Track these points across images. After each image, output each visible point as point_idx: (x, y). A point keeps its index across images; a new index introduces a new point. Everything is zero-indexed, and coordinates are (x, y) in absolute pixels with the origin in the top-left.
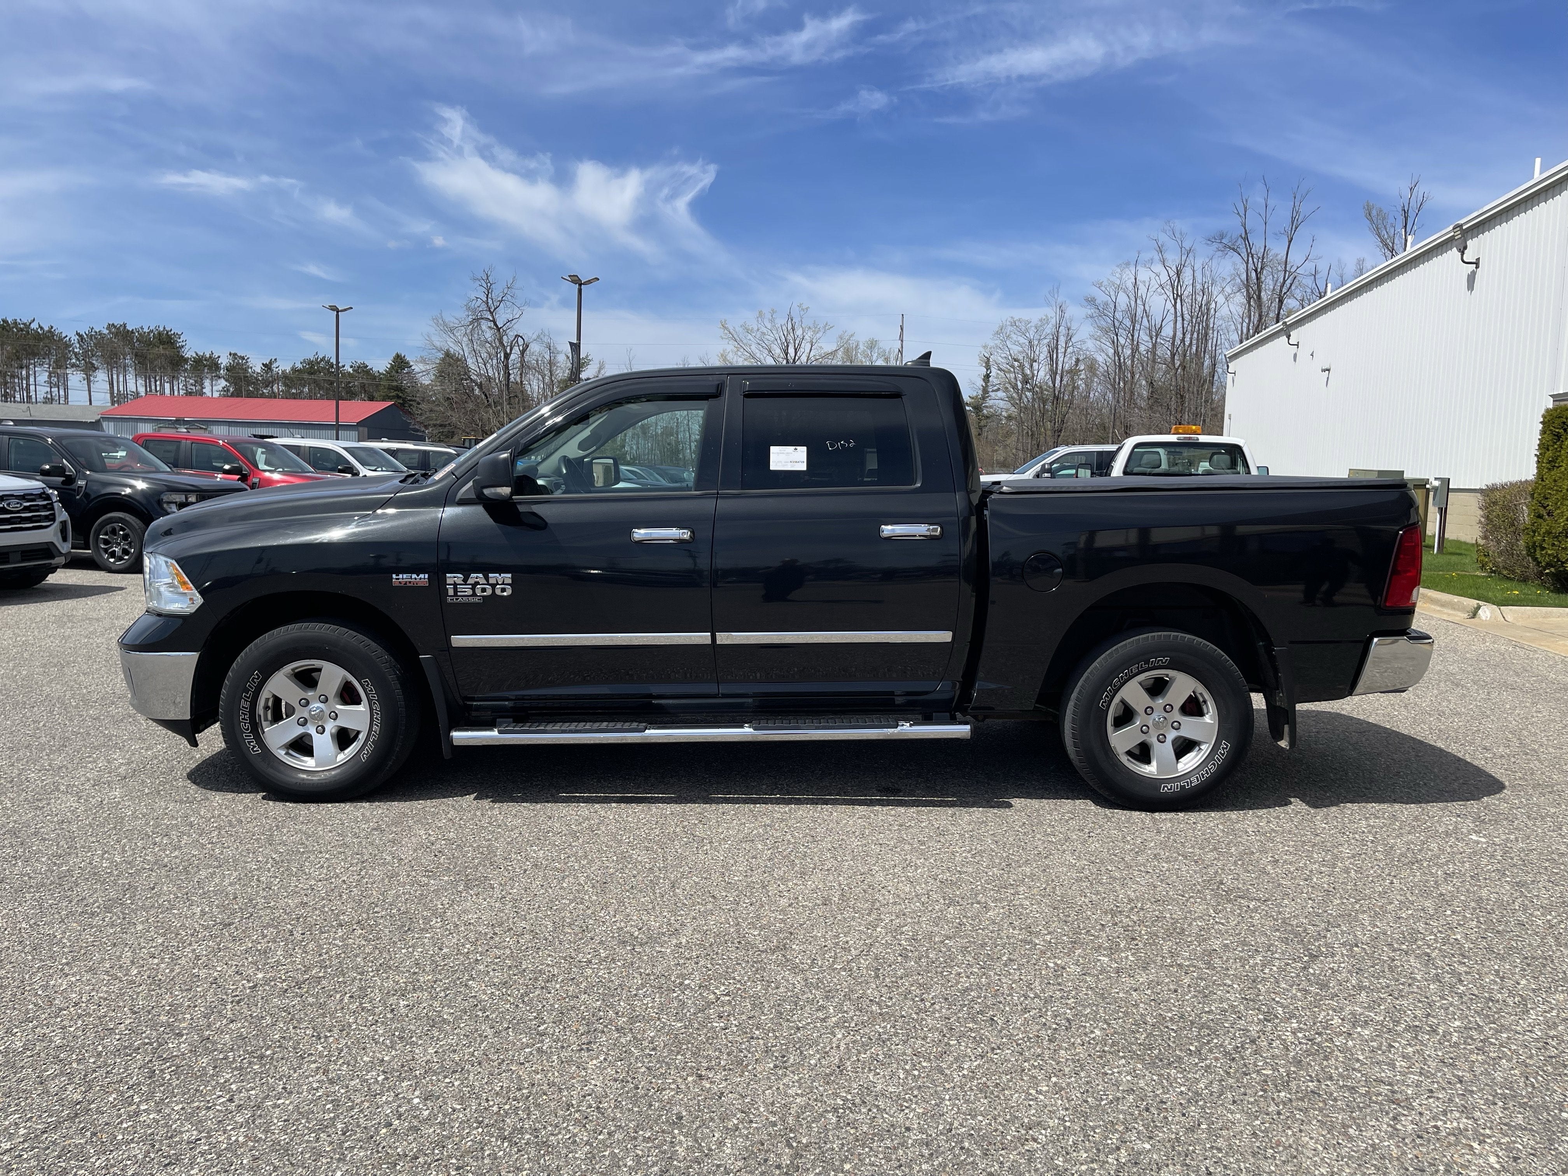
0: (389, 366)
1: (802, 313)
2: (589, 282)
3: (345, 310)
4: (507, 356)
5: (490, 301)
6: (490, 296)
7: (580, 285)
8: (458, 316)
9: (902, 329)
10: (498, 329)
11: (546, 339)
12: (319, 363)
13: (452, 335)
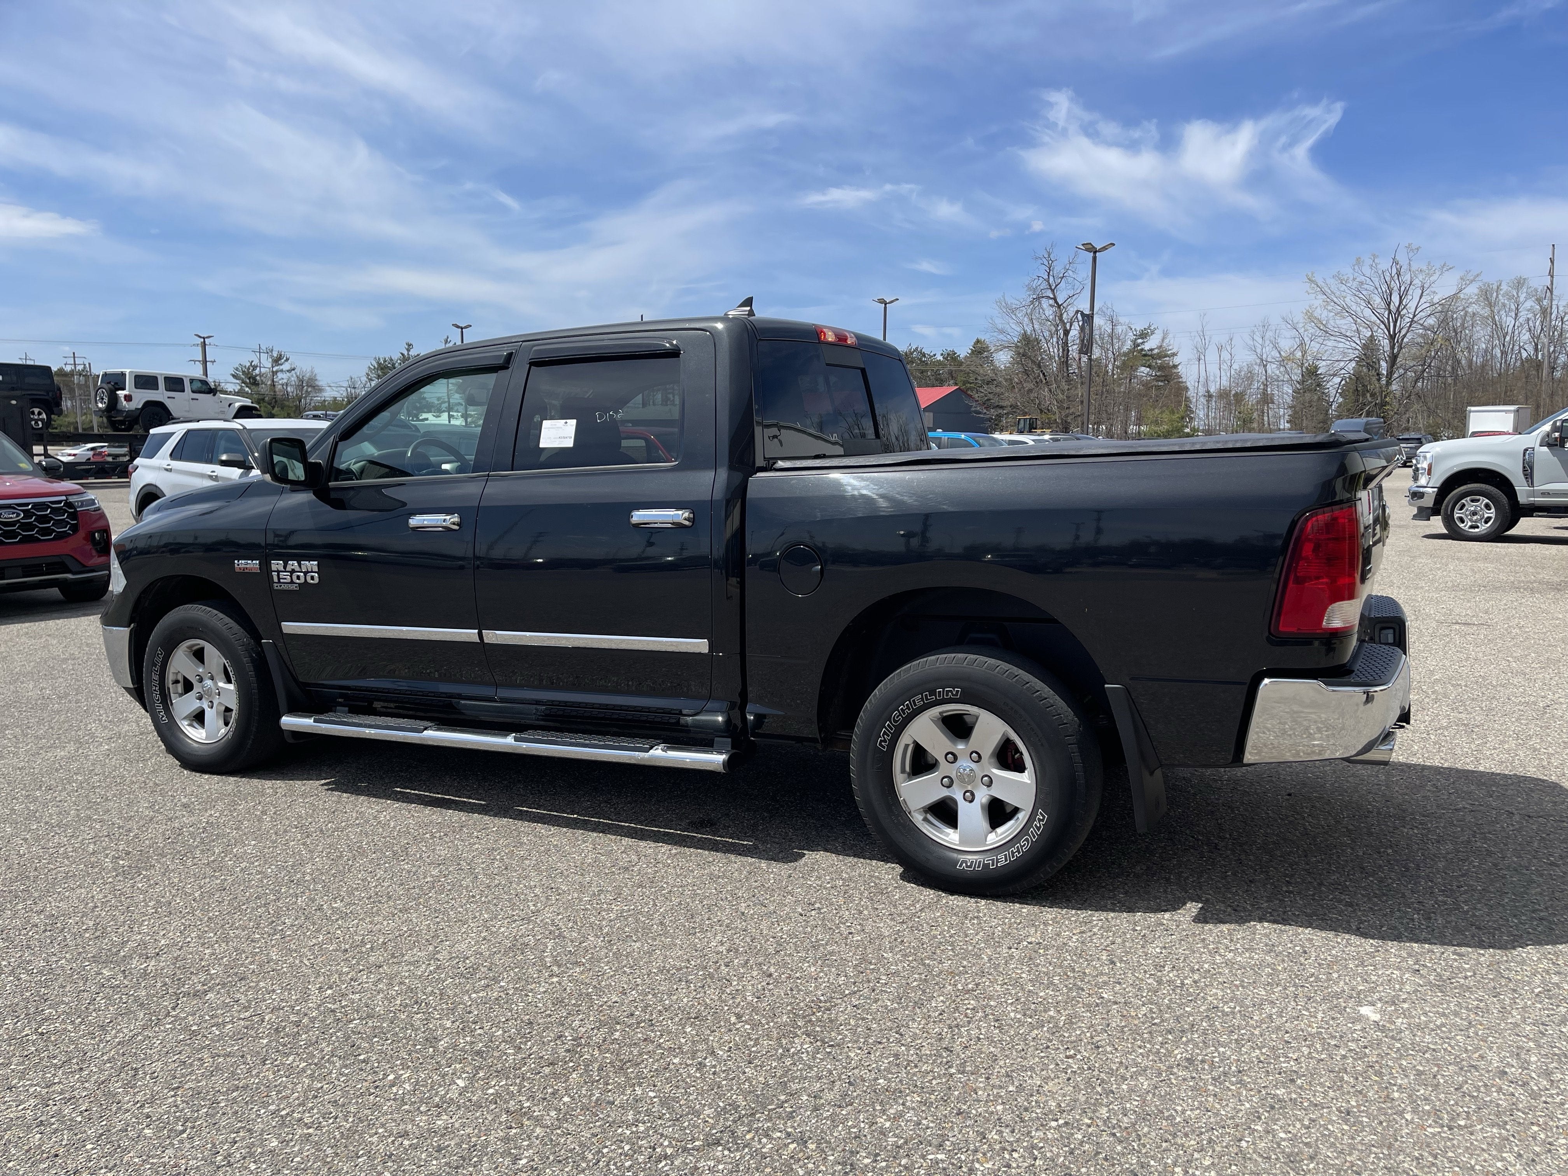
0: (970, 351)
1: (1411, 254)
2: (1104, 249)
3: (892, 302)
4: (1067, 333)
5: (1051, 279)
6: (1051, 273)
7: (1095, 252)
8: (1020, 296)
9: (1552, 261)
10: (1059, 306)
11: (1109, 312)
12: (912, 354)
13: (1014, 317)
